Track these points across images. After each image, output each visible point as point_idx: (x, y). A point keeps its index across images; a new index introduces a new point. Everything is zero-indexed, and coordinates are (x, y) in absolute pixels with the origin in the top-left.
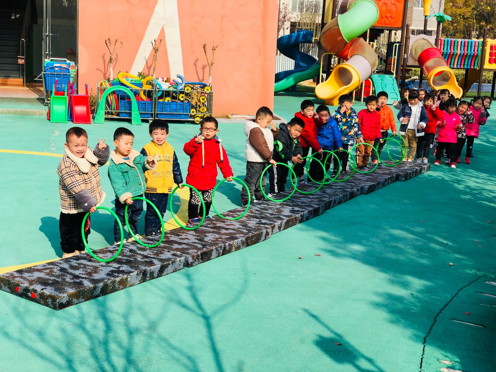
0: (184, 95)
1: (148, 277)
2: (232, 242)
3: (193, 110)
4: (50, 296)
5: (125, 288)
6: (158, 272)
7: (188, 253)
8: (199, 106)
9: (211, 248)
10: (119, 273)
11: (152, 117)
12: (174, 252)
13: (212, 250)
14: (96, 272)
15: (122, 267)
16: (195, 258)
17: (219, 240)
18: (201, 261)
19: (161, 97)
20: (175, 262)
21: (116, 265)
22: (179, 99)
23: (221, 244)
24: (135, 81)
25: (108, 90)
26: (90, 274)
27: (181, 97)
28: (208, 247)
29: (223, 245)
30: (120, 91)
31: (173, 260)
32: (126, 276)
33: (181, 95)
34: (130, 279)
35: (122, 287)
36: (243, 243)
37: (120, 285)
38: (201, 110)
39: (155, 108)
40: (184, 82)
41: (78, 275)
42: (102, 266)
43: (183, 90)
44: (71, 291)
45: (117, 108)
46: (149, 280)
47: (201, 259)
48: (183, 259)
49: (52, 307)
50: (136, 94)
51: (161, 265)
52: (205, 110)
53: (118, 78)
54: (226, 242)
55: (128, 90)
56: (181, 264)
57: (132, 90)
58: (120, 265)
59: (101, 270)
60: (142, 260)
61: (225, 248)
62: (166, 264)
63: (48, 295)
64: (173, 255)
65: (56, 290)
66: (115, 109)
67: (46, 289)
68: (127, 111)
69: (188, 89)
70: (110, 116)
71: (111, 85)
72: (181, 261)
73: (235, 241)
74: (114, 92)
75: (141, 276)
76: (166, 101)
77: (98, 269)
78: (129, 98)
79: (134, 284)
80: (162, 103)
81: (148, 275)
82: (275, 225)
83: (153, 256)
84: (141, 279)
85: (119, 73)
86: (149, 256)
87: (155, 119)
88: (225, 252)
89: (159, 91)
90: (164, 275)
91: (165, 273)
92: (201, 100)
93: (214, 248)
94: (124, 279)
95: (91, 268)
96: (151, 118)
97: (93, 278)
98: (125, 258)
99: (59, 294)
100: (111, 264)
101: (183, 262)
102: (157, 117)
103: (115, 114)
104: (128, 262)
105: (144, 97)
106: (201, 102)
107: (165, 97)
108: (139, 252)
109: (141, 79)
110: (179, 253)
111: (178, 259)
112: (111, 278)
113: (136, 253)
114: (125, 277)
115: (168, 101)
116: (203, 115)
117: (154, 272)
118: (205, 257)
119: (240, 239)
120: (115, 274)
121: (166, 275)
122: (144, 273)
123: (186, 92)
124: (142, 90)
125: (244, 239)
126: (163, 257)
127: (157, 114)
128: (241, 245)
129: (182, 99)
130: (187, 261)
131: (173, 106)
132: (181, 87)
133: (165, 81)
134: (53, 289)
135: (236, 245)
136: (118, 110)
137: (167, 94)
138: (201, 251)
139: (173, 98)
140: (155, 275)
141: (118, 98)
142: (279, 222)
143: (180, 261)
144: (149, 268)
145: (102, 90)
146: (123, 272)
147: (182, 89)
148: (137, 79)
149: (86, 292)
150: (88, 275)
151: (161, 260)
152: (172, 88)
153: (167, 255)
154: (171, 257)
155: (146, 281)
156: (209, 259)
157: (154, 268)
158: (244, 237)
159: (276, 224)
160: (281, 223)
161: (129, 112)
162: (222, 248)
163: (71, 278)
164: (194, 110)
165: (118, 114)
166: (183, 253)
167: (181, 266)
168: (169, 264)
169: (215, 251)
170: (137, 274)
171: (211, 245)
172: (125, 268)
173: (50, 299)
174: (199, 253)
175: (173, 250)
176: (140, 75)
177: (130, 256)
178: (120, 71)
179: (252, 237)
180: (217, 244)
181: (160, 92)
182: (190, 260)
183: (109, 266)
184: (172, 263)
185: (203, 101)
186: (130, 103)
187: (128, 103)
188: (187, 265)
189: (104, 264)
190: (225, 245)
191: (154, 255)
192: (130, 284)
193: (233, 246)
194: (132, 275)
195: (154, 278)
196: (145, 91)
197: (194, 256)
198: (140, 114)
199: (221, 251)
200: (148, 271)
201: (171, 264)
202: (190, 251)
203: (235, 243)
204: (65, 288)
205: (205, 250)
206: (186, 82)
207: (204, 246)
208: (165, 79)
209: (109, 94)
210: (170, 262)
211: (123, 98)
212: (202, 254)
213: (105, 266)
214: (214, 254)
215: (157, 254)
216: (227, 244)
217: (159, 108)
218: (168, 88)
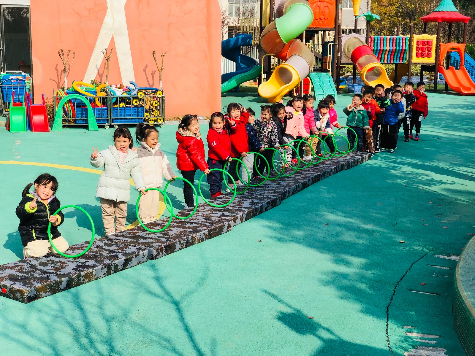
0: (137, 100)
1: (113, 270)
2: (194, 235)
3: (146, 114)
4: (19, 291)
5: (90, 281)
6: (123, 266)
7: (152, 247)
8: (152, 110)
9: (175, 241)
10: (84, 268)
11: (108, 122)
12: (140, 246)
13: (175, 243)
14: (63, 268)
15: (88, 262)
16: (159, 251)
17: (183, 233)
18: (165, 254)
19: (115, 103)
20: (138, 255)
21: (83, 261)
22: (133, 105)
23: (184, 237)
24: (90, 89)
25: (64, 99)
26: (57, 269)
27: (135, 102)
28: (171, 240)
29: (186, 238)
30: (75, 99)
31: (136, 253)
33: (135, 100)
34: (95, 273)
35: (88, 281)
36: (205, 235)
37: (85, 278)
38: (154, 113)
39: (110, 114)
40: (137, 88)
41: (46, 270)
42: (69, 261)
43: (137, 96)
44: (38, 285)
45: (74, 116)
46: (114, 273)
47: (165, 252)
48: (146, 252)
49: (21, 301)
50: (92, 101)
52: (158, 113)
53: (73, 87)
54: (189, 235)
55: (83, 98)
57: (87, 98)
58: (86, 260)
59: (68, 266)
60: (108, 255)
61: (188, 240)
62: (130, 258)
63: (17, 290)
64: (137, 249)
65: (24, 285)
66: (72, 116)
67: (15, 284)
68: (83, 118)
69: (141, 95)
70: (67, 124)
71: (67, 94)
72: (145, 254)
73: (197, 234)
74: (70, 101)
75: (106, 269)
76: (121, 107)
77: (66, 264)
78: (85, 105)
79: (100, 278)
80: (117, 109)
82: (237, 217)
83: (118, 251)
84: (105, 272)
85: (74, 82)
86: (114, 250)
87: (110, 124)
88: (189, 244)
90: (129, 268)
91: (129, 266)
92: (154, 104)
93: (177, 241)
94: (89, 273)
95: (59, 263)
96: (107, 124)
97: (60, 273)
98: (92, 254)
99: (27, 288)
100: (78, 260)
102: (113, 122)
103: (72, 121)
104: (94, 258)
105: (99, 104)
106: (154, 106)
107: (119, 103)
108: (106, 247)
109: (95, 87)
110: (144, 247)
111: (142, 252)
112: (77, 273)
113: (102, 249)
114: (90, 271)
116: (156, 118)
117: (118, 265)
118: (169, 249)
119: (203, 232)
120: (81, 269)
122: (109, 267)
123: (139, 97)
124: (97, 97)
125: (206, 231)
126: (127, 251)
127: (112, 119)
128: (204, 237)
129: (136, 104)
130: (152, 254)
131: (128, 112)
132: (133, 93)
133: (118, 87)
134: (22, 284)
135: (199, 238)
136: (75, 117)
137: (121, 100)
138: (165, 244)
139: (127, 103)
140: (120, 268)
141: (74, 106)
142: (241, 214)
143: (143, 254)
144: (113, 262)
145: (59, 99)
146: (89, 267)
147: (135, 95)
148: (92, 87)
149: (53, 286)
150: (55, 270)
151: (126, 254)
152: (125, 94)
153: (131, 249)
154: (136, 250)
155: (111, 274)
156: (173, 252)
157: (119, 262)
158: (206, 229)
159: (238, 215)
160: (243, 215)
161: (85, 118)
162: (185, 241)
163: (39, 274)
164: (148, 114)
165: (75, 121)
166: (148, 247)
167: (145, 259)
168: (133, 258)
169: (178, 243)
170: (102, 268)
171: (175, 238)
172: (91, 262)
173: (18, 293)
174: (163, 246)
175: (139, 245)
176: (93, 83)
177: (96, 252)
178: (74, 81)
179: (214, 229)
180: (180, 237)
181: (114, 98)
182: (155, 253)
183: (75, 261)
184: (136, 257)
185: (156, 105)
186: (86, 110)
187: (84, 110)
188: (151, 257)
189: (71, 260)
190: (188, 238)
191: (120, 249)
192: (96, 278)
193: (196, 239)
194: (98, 269)
195: (119, 271)
196: (100, 99)
197: (158, 249)
198: (96, 120)
199: (185, 244)
200: (112, 264)
201: (135, 258)
202: (155, 245)
203: (197, 236)
204: (33, 283)
205: (168, 243)
206: (139, 88)
207: (168, 239)
208: (119, 86)
209: (66, 103)
210: (134, 256)
211: (79, 106)
212: (165, 247)
213: (72, 261)
214: (178, 246)
215: (122, 249)
216: (190, 237)
217: (114, 113)
218: (122, 94)
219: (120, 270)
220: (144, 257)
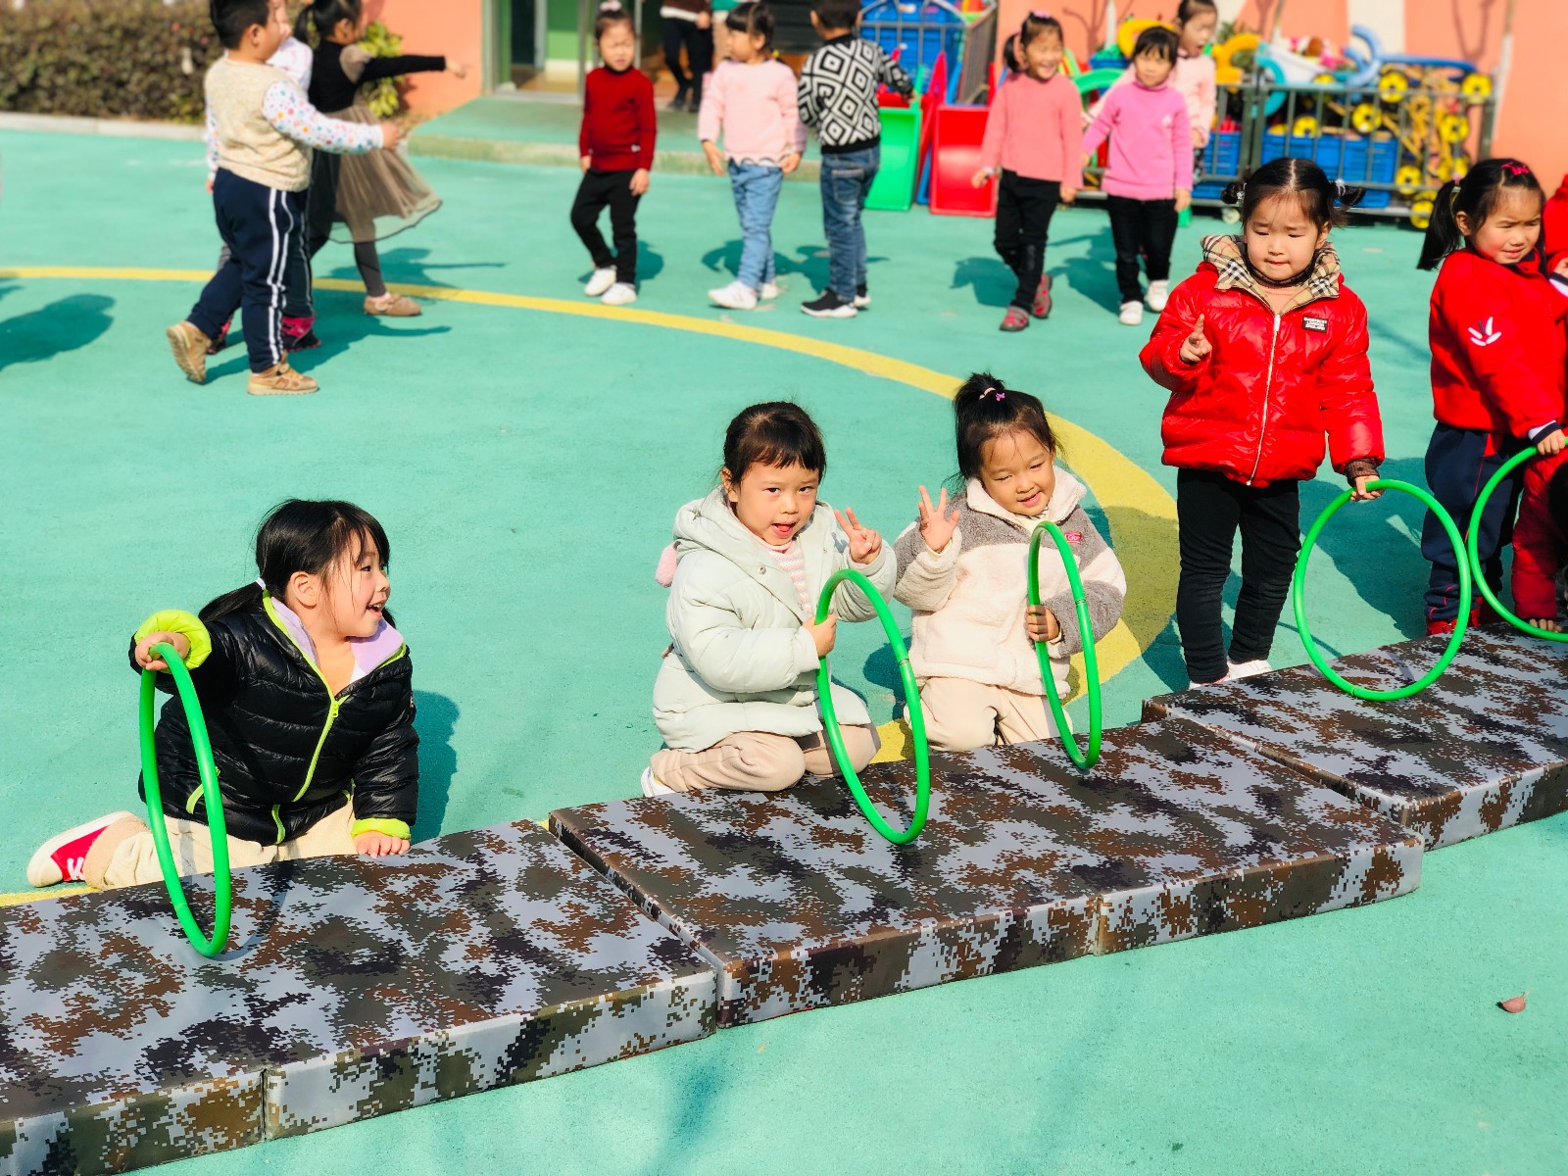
1: (425, 1085)
5: (245, 1142)
6: (506, 1059)
20: (636, 1001)
32: (254, 1077)
34: (285, 1094)
35: (222, 1140)
37: (200, 1125)
51: (530, 1018)
56: (682, 1013)
62: (568, 1012)
73: (1109, 898)
75: (368, 1077)
79: (316, 1126)
81: (426, 1074)
82: (1459, 798)
84: (366, 1094)
90: (554, 1074)
91: (557, 1060)
94: (235, 1093)
101: (699, 1004)
111: (666, 983)
114: (244, 1086)
117: (471, 1055)
121: (567, 1071)
140: (483, 1070)
142: (1493, 781)
143: (674, 994)
155: (411, 1107)
157: (473, 1036)
159: (1464, 789)
160: (1504, 788)
167: (691, 1023)
168: (590, 1013)
170: (340, 1069)
184: (617, 1007)
192: (287, 1126)
193: (1087, 926)
195: (473, 1092)
200: (423, 1048)
201: (607, 1015)
210: (602, 1001)
219: (481, 1084)
220: (679, 1010)
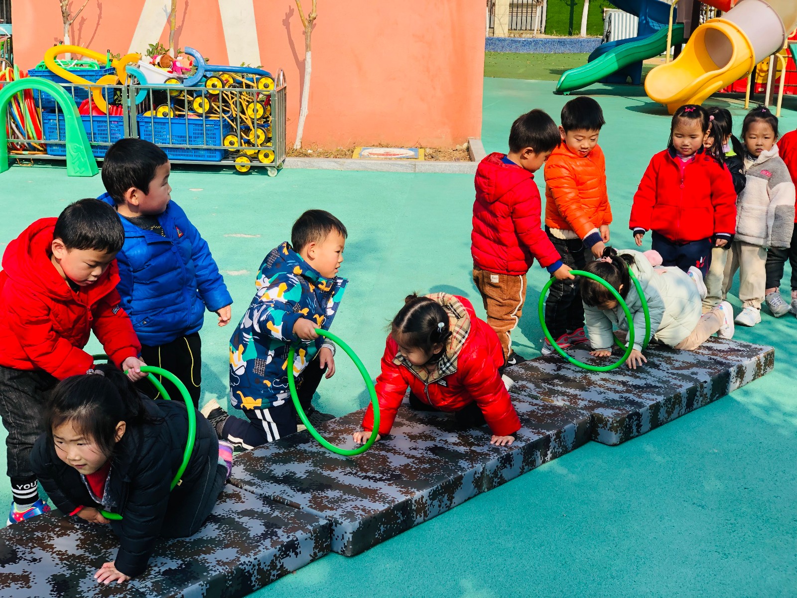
19: (144, 106)
22: (194, 112)
24: (87, 66)
27: (198, 104)
33: (199, 100)
38: (251, 137)
57: (68, 89)
68: (63, 142)
69: (214, 86)
74: (27, 94)
76: (160, 115)
80: (149, 120)
89: (138, 91)
103: (41, 149)
105: (102, 106)
107: (155, 105)
109: (110, 60)
115: (165, 114)
123: (211, 91)
124: (96, 88)
129: (200, 111)
131: (179, 129)
132: (191, 80)
133: (156, 63)
136: (42, 139)
137: (159, 97)
139: (178, 103)
141: (37, 109)
152: (174, 81)
165: (44, 149)
181: (141, 92)
208: (158, 60)
209: (15, 97)
217: (142, 132)
218: (166, 82)
